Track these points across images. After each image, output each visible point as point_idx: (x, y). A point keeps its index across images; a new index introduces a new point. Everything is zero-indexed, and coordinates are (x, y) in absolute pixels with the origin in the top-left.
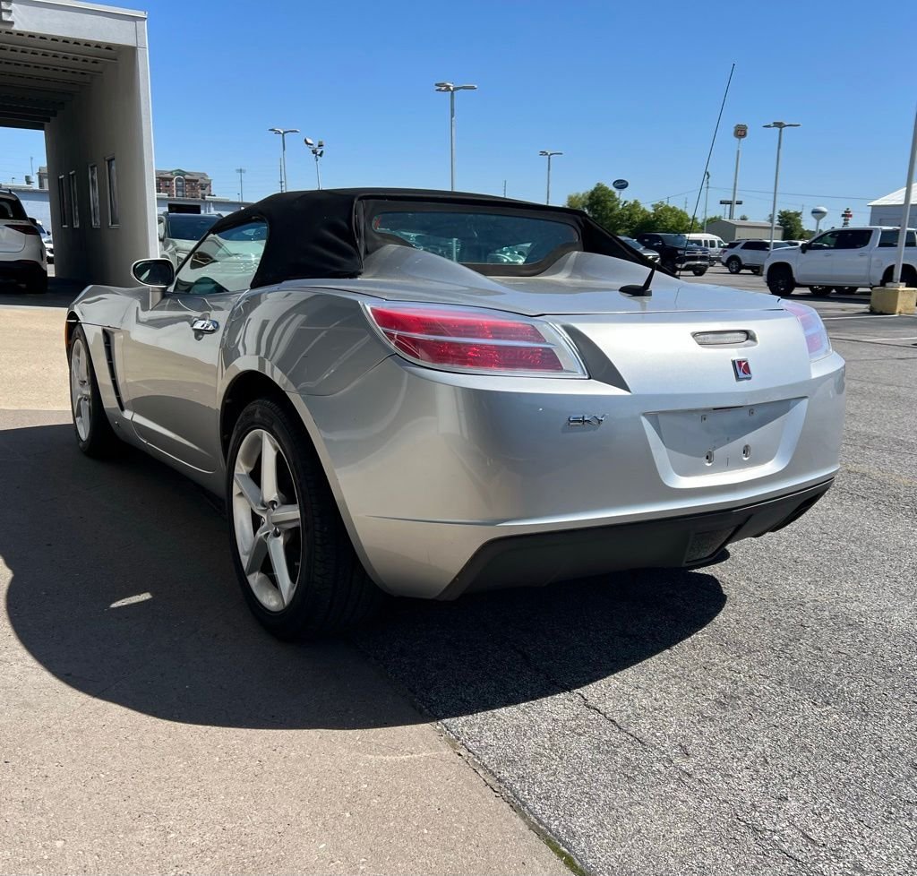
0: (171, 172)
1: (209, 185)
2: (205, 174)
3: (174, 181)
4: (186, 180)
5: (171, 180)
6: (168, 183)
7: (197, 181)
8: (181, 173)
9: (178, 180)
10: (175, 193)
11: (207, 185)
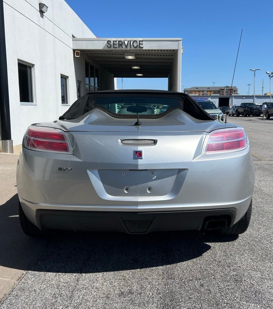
0: (224, 87)
1: (237, 90)
2: (236, 87)
3: (225, 90)
4: (229, 89)
5: (224, 89)
6: (223, 91)
7: (233, 89)
8: (227, 87)
9: (226, 89)
10: (225, 94)
11: (236, 90)
